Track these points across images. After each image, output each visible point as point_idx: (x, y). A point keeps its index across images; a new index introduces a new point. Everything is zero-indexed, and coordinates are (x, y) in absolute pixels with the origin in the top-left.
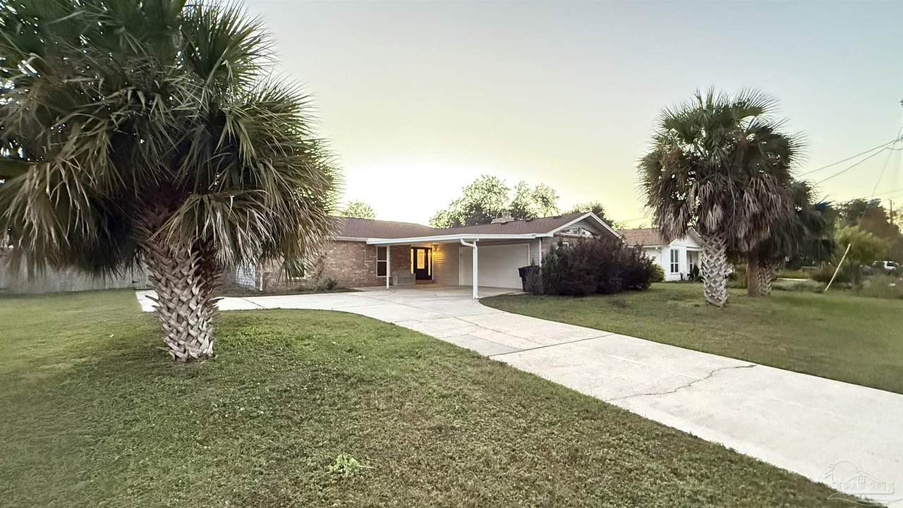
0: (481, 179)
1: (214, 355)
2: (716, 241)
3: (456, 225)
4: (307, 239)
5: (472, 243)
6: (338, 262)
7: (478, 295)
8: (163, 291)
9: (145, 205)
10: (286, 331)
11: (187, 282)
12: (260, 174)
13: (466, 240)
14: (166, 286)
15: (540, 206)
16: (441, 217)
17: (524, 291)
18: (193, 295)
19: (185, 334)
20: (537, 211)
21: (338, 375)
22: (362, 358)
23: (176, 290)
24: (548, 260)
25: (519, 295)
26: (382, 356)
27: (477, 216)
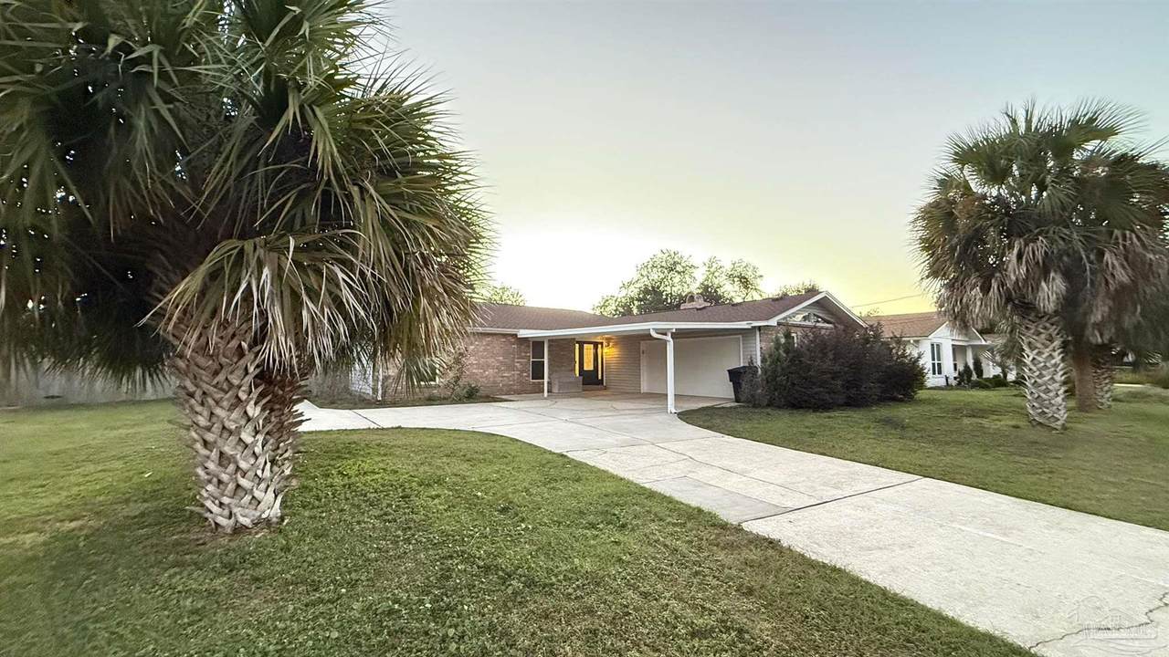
0: (660, 255)
1: (282, 519)
2: (1045, 328)
3: (626, 314)
4: (436, 323)
5: (665, 334)
6: (482, 362)
7: (675, 407)
8: (197, 413)
9: (170, 268)
10: (405, 468)
11: (237, 397)
12: (351, 202)
13: (658, 331)
14: (202, 404)
15: (737, 288)
16: (606, 304)
17: (737, 400)
18: (249, 420)
19: (231, 486)
20: (733, 294)
21: (487, 569)
22: (527, 528)
23: (218, 411)
24: (771, 359)
25: (731, 407)
26: (560, 523)
27: (654, 302)
